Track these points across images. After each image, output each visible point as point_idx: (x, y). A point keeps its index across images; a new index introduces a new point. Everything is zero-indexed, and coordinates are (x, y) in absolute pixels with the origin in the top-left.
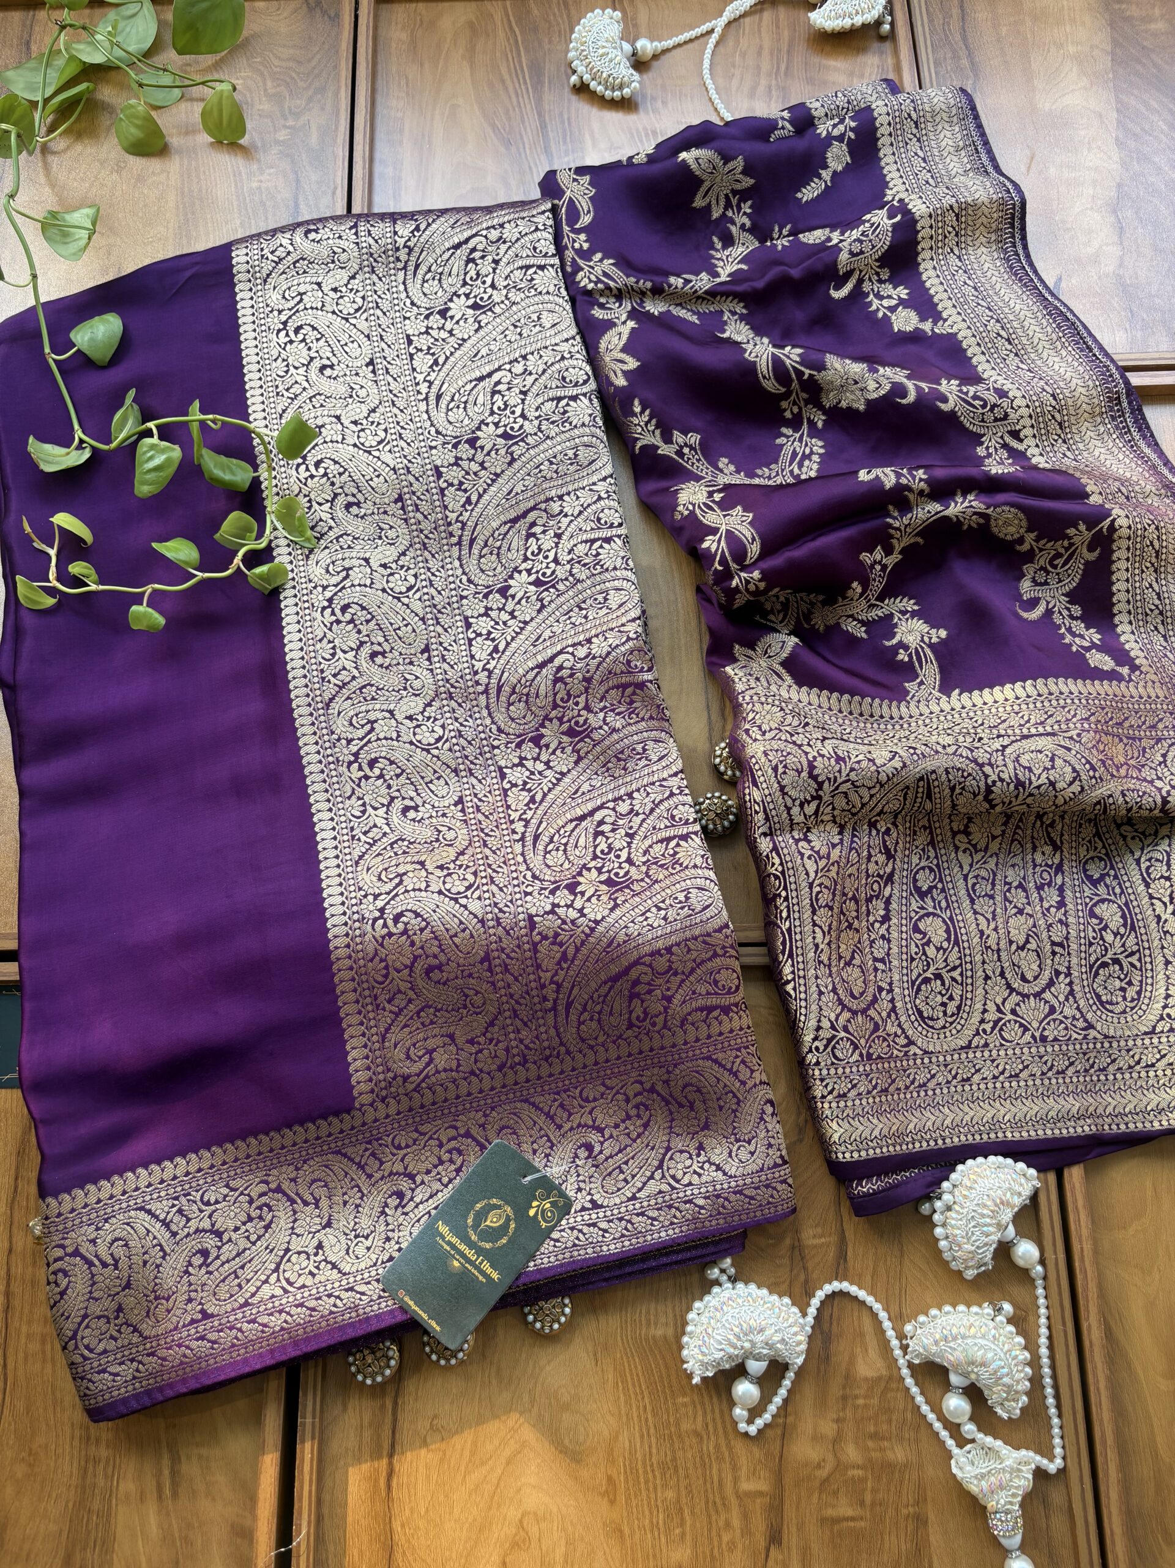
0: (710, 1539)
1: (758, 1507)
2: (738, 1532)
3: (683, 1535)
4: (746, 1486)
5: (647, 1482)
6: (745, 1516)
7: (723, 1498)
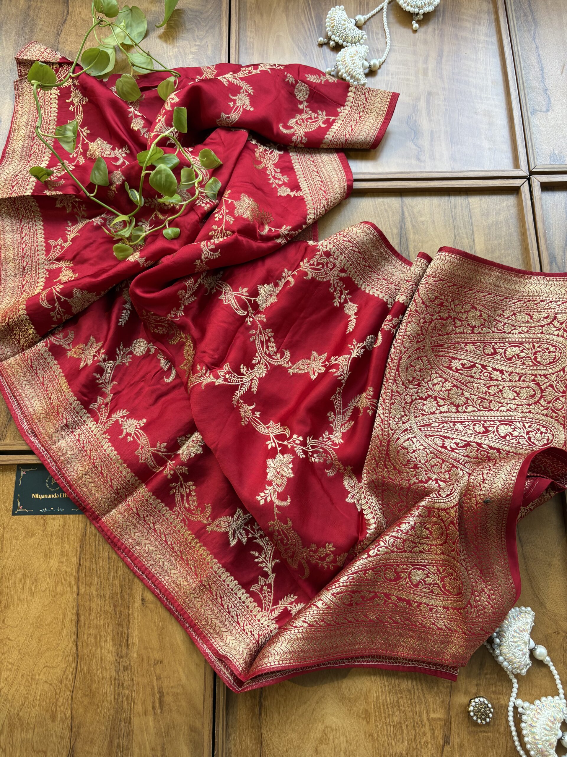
0: (416, 741)
1: (438, 726)
2: (429, 737)
3: (402, 739)
4: (433, 715)
5: (385, 713)
6: (433, 730)
7: (422, 721)
